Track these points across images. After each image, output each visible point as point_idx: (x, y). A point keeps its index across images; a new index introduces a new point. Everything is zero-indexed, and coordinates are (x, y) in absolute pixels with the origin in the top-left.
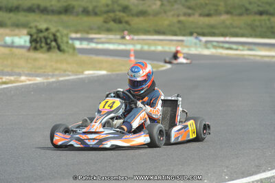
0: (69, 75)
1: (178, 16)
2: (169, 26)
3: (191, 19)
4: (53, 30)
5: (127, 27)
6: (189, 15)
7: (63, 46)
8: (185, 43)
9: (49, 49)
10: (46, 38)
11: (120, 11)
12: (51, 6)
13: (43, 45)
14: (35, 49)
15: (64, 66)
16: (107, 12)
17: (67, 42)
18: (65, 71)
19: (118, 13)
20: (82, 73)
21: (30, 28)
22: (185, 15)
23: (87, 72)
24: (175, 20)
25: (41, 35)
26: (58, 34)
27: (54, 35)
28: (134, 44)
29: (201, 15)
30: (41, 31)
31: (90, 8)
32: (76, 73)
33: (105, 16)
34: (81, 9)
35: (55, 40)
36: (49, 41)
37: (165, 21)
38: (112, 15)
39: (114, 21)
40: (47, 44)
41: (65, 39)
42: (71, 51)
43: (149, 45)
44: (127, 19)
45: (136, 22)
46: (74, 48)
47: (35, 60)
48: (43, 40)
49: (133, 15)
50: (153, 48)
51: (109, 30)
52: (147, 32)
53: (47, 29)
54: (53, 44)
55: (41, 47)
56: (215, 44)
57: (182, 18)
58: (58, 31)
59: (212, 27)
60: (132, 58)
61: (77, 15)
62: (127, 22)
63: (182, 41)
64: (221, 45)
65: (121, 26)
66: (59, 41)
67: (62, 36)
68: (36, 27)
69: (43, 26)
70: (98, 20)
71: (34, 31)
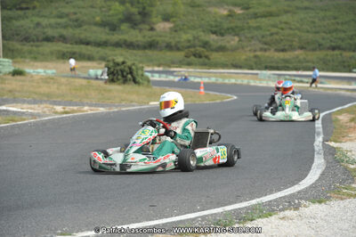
0: (133, 106)
1: (255, 51)
2: (246, 60)
3: (267, 54)
4: (129, 63)
5: (206, 61)
6: (265, 50)
7: (138, 79)
8: (259, 76)
9: (125, 81)
10: (122, 71)
11: (200, 46)
12: (137, 41)
13: (120, 77)
14: (112, 81)
15: (134, 97)
16: (189, 47)
17: (142, 75)
18: (132, 102)
19: (198, 48)
20: (148, 103)
21: (108, 61)
22: (261, 50)
23: (152, 103)
24: (252, 54)
25: (118, 68)
26: (133, 67)
27: (130, 68)
28: (209, 77)
29: (276, 50)
30: (118, 64)
31: (173, 44)
32: (140, 104)
33: (186, 50)
34: (165, 44)
35: (131, 73)
36: (125, 74)
37: (242, 56)
38: (192, 50)
39: (195, 55)
40: (123, 76)
41: (140, 72)
42: (146, 83)
43: (224, 78)
44: (207, 53)
45: (215, 56)
46: (149, 81)
47: (110, 91)
48: (120, 73)
49: (212, 50)
50: (227, 81)
51: (189, 64)
52: (224, 66)
53: (123, 63)
54: (129, 76)
55: (118, 80)
56: (287, 77)
57: (259, 53)
58: (134, 64)
59: (286, 61)
60: (202, 90)
61: (161, 50)
62: (206, 57)
63: (257, 74)
64: (293, 78)
65: (201, 60)
66: (135, 73)
67: (137, 69)
68: (113, 60)
69: (120, 60)
70: (180, 55)
71: (111, 64)
